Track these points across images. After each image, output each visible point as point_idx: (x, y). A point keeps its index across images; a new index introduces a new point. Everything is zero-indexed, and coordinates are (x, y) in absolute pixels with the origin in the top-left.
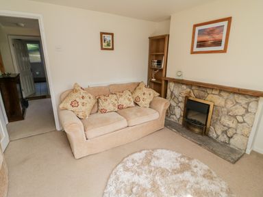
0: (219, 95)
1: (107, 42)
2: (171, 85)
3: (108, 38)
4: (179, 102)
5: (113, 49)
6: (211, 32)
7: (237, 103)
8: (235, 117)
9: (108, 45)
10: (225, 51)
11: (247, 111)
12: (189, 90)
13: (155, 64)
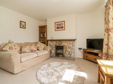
0: (65, 42)
1: (23, 25)
2: (49, 42)
3: (23, 24)
4: (53, 48)
5: (25, 28)
6: (60, 25)
7: (70, 44)
8: (70, 48)
9: (23, 26)
10: (64, 30)
11: (73, 45)
12: (56, 43)
13: (42, 36)
